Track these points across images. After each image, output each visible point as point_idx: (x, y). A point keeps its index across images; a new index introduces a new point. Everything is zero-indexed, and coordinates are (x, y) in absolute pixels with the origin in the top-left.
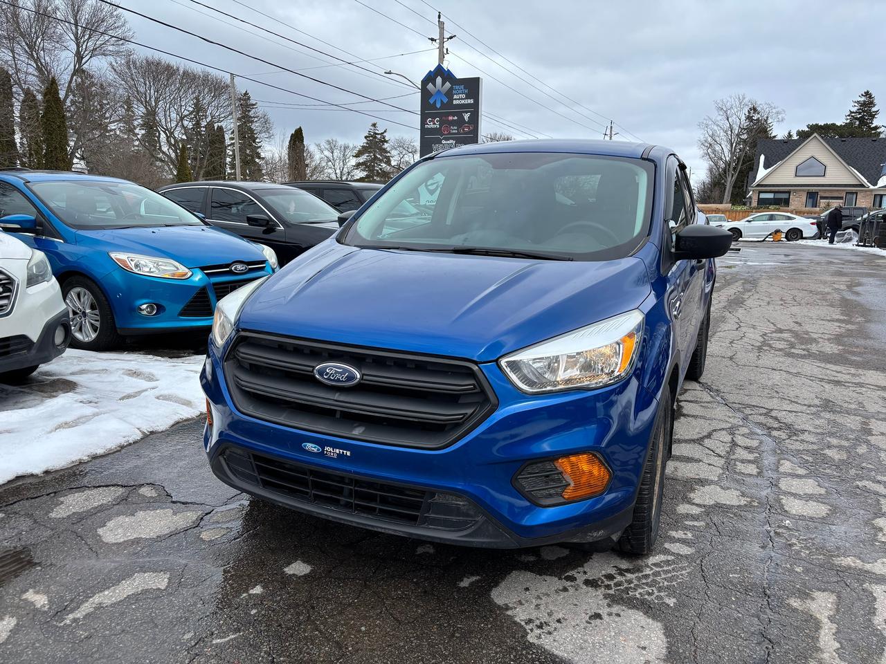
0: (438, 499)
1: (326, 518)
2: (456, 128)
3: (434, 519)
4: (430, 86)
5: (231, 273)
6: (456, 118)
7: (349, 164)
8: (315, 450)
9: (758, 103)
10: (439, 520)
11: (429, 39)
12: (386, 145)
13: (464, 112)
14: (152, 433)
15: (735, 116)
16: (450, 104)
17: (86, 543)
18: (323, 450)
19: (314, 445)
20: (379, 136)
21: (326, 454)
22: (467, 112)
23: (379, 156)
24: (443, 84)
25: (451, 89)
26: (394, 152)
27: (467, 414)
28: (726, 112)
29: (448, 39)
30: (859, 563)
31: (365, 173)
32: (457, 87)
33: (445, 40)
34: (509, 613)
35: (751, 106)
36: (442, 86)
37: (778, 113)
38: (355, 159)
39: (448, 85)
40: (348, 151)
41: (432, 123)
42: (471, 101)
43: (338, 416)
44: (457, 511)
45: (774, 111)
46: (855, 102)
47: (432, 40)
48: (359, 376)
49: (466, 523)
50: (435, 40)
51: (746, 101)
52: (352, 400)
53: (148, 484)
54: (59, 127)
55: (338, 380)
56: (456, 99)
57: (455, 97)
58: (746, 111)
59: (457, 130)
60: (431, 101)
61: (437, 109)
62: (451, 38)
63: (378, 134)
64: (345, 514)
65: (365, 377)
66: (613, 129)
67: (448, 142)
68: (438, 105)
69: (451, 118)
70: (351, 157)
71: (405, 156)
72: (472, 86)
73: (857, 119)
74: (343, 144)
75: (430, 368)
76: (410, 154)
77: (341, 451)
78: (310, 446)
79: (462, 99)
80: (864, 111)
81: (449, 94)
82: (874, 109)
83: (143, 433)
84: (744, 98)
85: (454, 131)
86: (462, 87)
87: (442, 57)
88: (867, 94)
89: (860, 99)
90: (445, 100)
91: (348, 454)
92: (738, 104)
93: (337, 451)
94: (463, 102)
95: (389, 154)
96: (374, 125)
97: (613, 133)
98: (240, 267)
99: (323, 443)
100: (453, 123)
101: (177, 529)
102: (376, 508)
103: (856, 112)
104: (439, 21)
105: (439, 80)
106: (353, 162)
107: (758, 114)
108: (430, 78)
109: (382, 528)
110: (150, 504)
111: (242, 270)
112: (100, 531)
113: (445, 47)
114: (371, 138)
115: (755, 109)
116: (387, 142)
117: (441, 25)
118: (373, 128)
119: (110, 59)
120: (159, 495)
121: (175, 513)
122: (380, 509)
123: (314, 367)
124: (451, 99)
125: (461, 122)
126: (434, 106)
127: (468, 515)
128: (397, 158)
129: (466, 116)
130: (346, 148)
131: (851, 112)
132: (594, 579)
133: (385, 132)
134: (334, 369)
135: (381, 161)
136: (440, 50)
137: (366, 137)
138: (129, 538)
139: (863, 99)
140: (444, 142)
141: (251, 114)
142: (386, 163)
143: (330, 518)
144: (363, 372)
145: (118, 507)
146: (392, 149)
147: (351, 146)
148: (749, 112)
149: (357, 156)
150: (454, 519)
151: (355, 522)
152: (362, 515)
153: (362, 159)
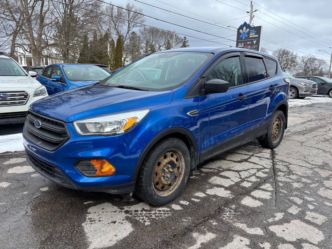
2: (250, 47)
6: (250, 43)
11: (247, 12)
13: (254, 40)
16: (248, 37)
22: (255, 40)
24: (246, 29)
25: (249, 31)
32: (252, 30)
33: (253, 12)
36: (246, 30)
39: (248, 30)
41: (240, 45)
42: (257, 36)
50: (249, 12)
54: (120, 51)
56: (251, 35)
57: (251, 34)
60: (241, 37)
62: (255, 11)
68: (244, 38)
69: (248, 43)
72: (258, 29)
79: (253, 35)
81: (248, 33)
86: (254, 30)
87: (251, 19)
90: (247, 36)
94: (254, 36)
100: (249, 45)
104: (251, 5)
105: (245, 28)
108: (241, 27)
113: (253, 15)
117: (252, 6)
119: (139, 28)
124: (249, 35)
125: (252, 44)
126: (242, 39)
129: (255, 42)
136: (250, 16)
141: (186, 45)
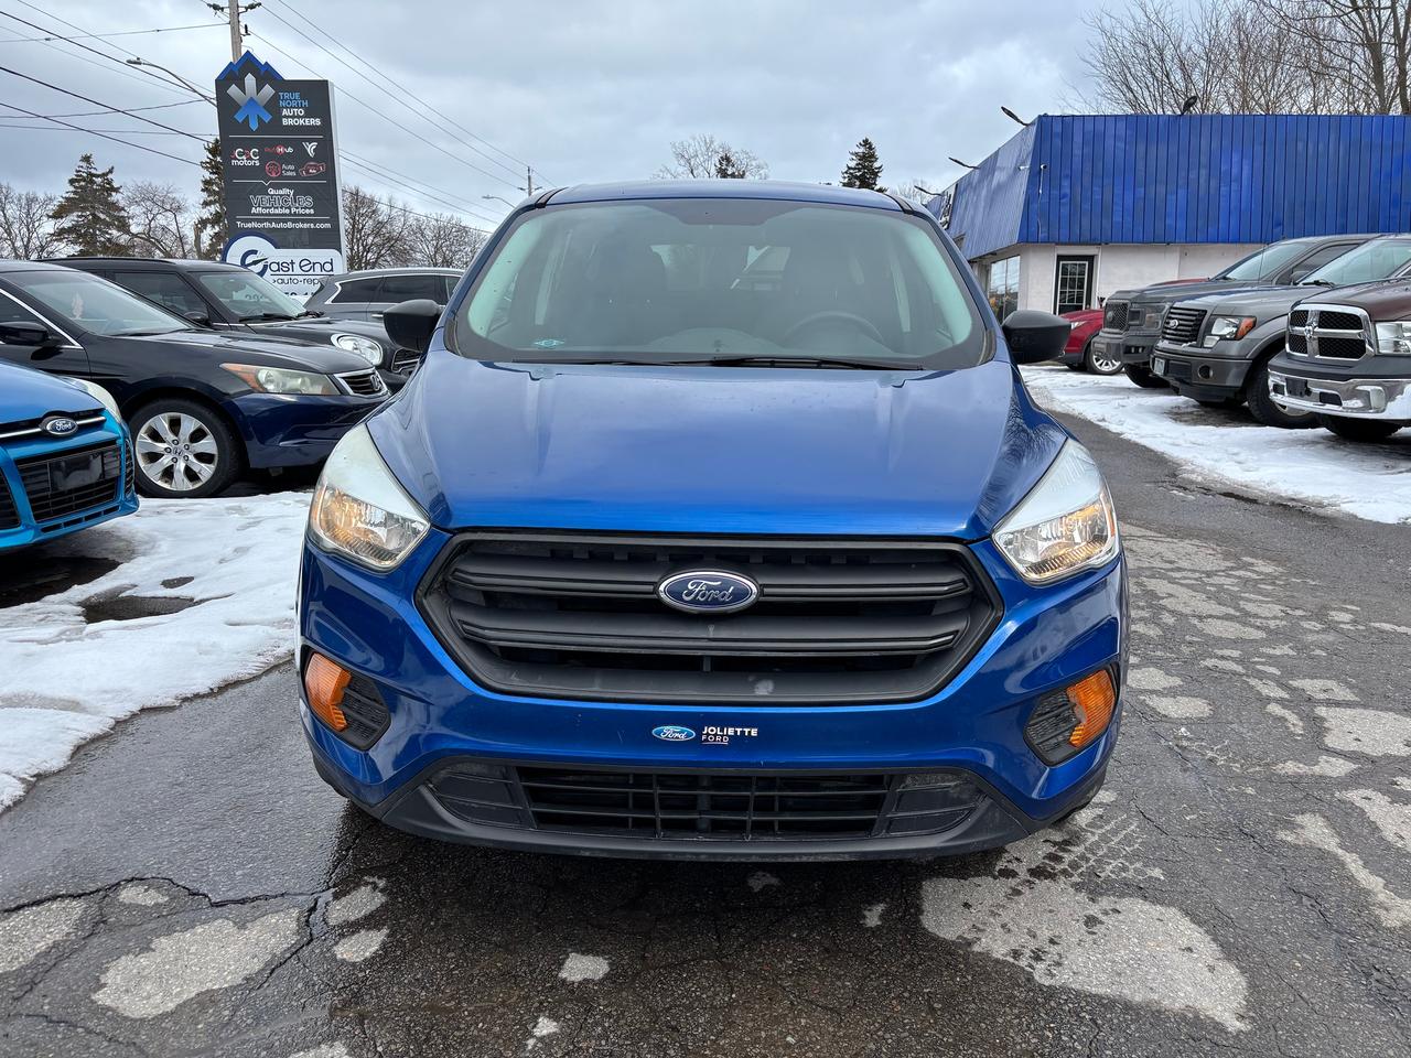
0: (912, 784)
1: (694, 858)
2: (292, 167)
3: (902, 819)
4: (233, 90)
5: (45, 437)
6: (290, 150)
7: (40, 231)
8: (682, 737)
9: (733, 150)
10: (909, 819)
12: (115, 197)
13: (305, 140)
14: (39, 776)
15: (701, 168)
16: (276, 126)
17: (89, 1031)
18: (699, 734)
19: (679, 729)
20: (99, 180)
21: (706, 740)
22: (310, 141)
23: (102, 216)
24: (259, 88)
25: (274, 100)
26: (133, 210)
27: (957, 631)
28: (688, 161)
29: (247, 8)
30: (1302, 769)
31: (78, 248)
32: (287, 95)
33: (241, 10)
34: (976, 948)
35: (723, 154)
36: (258, 91)
37: (759, 167)
38: (52, 222)
39: (268, 90)
40: (35, 207)
41: (244, 158)
42: (318, 122)
43: (707, 667)
44: (945, 799)
45: (754, 163)
46: (852, 154)
47: (216, 7)
48: (755, 589)
49: (954, 815)
50: (222, 9)
51: (716, 145)
52: (745, 634)
53: (128, 881)
55: (715, 602)
56: (286, 117)
57: (285, 112)
58: (716, 160)
59: (296, 170)
60: (239, 117)
61: (252, 133)
62: (252, 7)
63: (98, 176)
64: (731, 843)
65: (766, 590)
66: (532, 180)
67: (281, 192)
68: (254, 126)
69: (280, 150)
70: (45, 219)
71: (159, 217)
72: (316, 94)
73: (856, 177)
74: (24, 193)
75: (873, 561)
76: (169, 214)
77: (739, 730)
78: (671, 732)
79: (299, 117)
80: (864, 167)
81: (273, 106)
82: (876, 165)
83: (23, 780)
84: (712, 142)
85: (289, 174)
86: (297, 95)
87: (237, 40)
88: (866, 143)
89: (857, 150)
90: (267, 118)
91: (754, 732)
92: (704, 149)
93: (731, 731)
94: (301, 122)
95: (123, 213)
96: (87, 159)
97: (533, 187)
98: (61, 423)
99: (696, 722)
100: (286, 159)
101: (275, 955)
102: (772, 822)
103: (855, 169)
105: (250, 80)
106: (49, 227)
107: (733, 166)
108: (230, 77)
109: (811, 854)
110: (168, 920)
111: (68, 430)
112: (101, 997)
113: (242, 24)
114: (83, 183)
115: (728, 159)
116: (117, 190)
118: (84, 164)
120: (173, 899)
121: (242, 926)
122: (780, 822)
123: (656, 585)
124: (278, 117)
125: (300, 158)
126: (245, 127)
127: (960, 802)
128: (143, 220)
129: (311, 148)
130: (31, 201)
131: (849, 168)
132: (1038, 867)
133: (111, 171)
134: (701, 581)
135: (108, 225)
136: (232, 28)
137: (72, 182)
138: (185, 997)
139: (862, 150)
140: (272, 191)
142: (119, 229)
143: (703, 858)
144: (760, 582)
145: (95, 940)
146: (130, 205)
147: (41, 197)
148: (721, 164)
149: (57, 215)
150: (936, 812)
151: (756, 855)
152: (766, 839)
153: (67, 222)
